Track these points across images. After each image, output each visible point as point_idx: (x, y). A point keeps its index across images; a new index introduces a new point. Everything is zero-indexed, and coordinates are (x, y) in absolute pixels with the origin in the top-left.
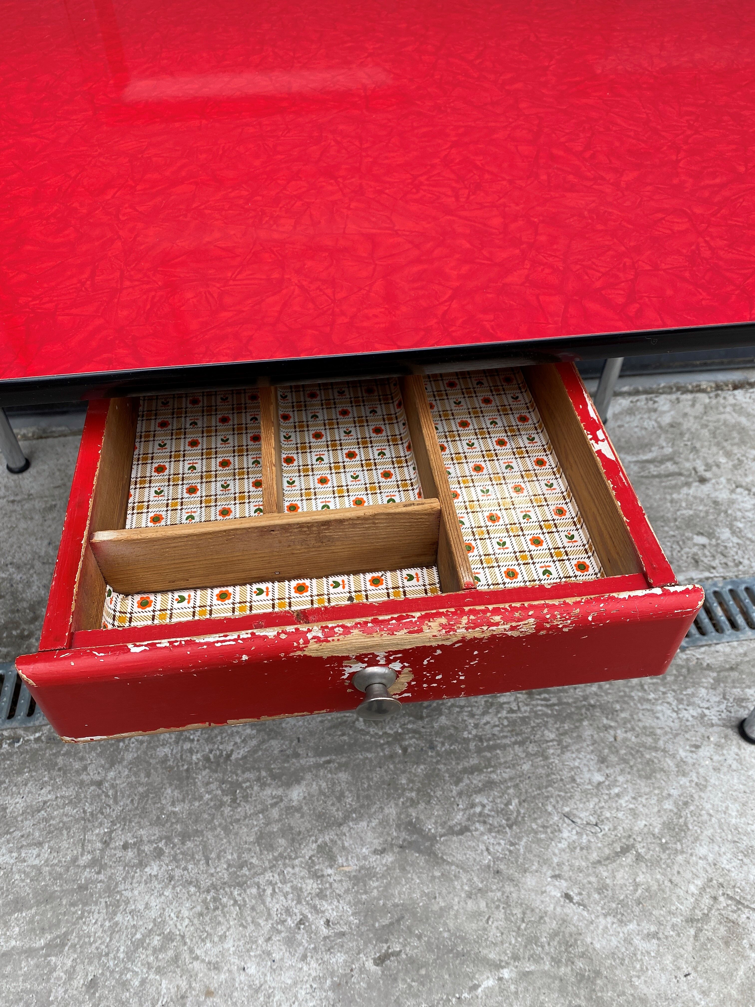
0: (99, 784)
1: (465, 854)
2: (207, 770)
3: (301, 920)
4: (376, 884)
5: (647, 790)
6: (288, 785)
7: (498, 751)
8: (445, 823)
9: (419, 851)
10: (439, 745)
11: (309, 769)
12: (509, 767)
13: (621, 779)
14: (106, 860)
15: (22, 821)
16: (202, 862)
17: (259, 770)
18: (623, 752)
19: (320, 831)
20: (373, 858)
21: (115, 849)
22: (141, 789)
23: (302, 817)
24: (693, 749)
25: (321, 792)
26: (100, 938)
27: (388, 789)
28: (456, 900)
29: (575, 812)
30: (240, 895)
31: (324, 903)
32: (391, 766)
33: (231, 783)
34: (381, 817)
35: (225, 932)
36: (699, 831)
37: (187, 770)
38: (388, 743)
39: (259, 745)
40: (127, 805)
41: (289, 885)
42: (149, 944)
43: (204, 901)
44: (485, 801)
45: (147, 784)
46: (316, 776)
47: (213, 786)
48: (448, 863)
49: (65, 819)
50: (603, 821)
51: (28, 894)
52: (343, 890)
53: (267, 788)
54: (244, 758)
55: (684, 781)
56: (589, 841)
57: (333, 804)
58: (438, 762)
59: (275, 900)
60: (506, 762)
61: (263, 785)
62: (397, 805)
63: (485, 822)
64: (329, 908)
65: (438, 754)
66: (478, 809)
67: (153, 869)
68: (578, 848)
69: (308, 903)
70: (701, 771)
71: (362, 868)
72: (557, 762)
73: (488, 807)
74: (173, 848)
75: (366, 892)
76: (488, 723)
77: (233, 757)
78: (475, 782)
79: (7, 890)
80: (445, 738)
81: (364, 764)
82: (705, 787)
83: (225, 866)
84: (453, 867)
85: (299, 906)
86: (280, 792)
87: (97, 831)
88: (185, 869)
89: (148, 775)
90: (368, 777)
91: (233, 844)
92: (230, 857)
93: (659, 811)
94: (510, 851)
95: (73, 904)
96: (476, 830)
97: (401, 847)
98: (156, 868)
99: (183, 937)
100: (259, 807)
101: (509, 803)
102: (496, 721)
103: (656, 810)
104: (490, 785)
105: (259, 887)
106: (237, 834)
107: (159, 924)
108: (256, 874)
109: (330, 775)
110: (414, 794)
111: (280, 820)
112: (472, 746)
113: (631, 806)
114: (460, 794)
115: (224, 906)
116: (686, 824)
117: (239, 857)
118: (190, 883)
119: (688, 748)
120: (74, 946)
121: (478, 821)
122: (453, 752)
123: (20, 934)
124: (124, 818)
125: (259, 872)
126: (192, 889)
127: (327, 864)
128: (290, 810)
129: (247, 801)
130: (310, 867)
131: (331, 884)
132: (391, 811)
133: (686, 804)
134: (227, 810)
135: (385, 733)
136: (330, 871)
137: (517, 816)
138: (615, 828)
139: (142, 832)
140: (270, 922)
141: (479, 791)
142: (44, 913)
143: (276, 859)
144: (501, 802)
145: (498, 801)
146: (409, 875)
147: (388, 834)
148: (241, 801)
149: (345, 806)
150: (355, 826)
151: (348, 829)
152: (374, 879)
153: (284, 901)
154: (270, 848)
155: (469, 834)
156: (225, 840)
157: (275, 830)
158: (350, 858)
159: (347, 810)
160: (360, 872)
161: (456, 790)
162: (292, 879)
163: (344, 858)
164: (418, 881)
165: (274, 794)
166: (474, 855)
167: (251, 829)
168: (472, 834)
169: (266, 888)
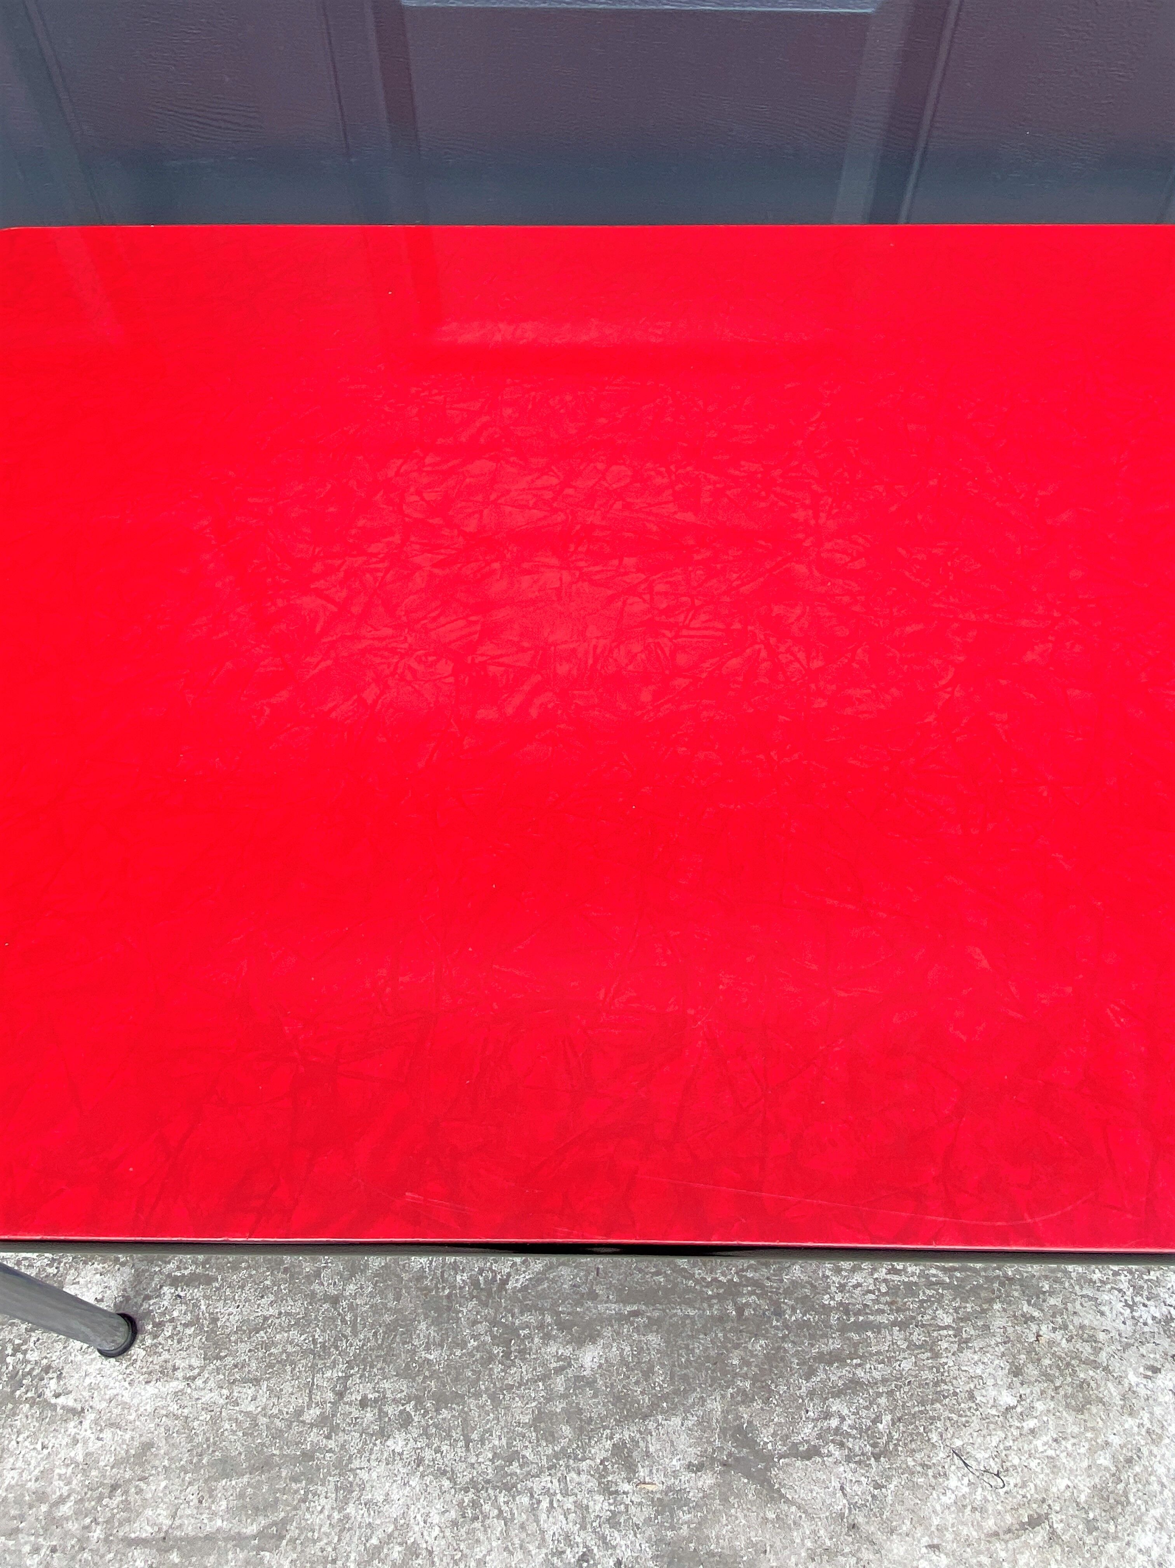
0: (335, 1301)
1: (811, 1491)
2: (475, 1302)
3: (584, 1554)
4: (687, 1517)
5: (1076, 1430)
6: (580, 1342)
7: (869, 1333)
8: (787, 1437)
9: (748, 1476)
10: (789, 1312)
11: (609, 1321)
12: (883, 1362)
13: (1040, 1406)
14: (338, 1420)
15: (236, 1342)
16: (460, 1444)
17: (542, 1311)
18: (1046, 1362)
19: (618, 1422)
20: (686, 1476)
21: (350, 1404)
22: (387, 1318)
23: (595, 1396)
24: (1150, 1373)
25: (623, 1362)
26: (327, 1535)
27: (713, 1371)
28: (793, 1559)
29: (969, 1448)
30: (507, 1503)
31: (616, 1534)
32: (720, 1335)
33: (504, 1326)
34: (700, 1413)
35: (485, 1556)
36: (1143, 1508)
37: (449, 1297)
38: (717, 1296)
39: (543, 1273)
40: (369, 1341)
41: (572, 1499)
42: (387, 1555)
43: (460, 1504)
44: (845, 1412)
45: (396, 1311)
46: (618, 1334)
47: (481, 1328)
48: (787, 1501)
49: (290, 1349)
50: (1007, 1470)
51: (240, 1453)
52: (642, 1519)
53: (552, 1342)
54: (524, 1288)
55: (1130, 1423)
56: (986, 1500)
57: (637, 1383)
58: (784, 1338)
59: (551, 1519)
60: (879, 1353)
61: (547, 1338)
62: (723, 1397)
63: (842, 1445)
64: (623, 1543)
65: (786, 1327)
66: (834, 1422)
67: (398, 1443)
68: (969, 1508)
69: (594, 1532)
70: (1158, 1411)
71: (670, 1489)
72: (951, 1364)
73: (848, 1422)
74: (424, 1416)
75: (672, 1528)
76: (859, 1285)
77: (509, 1286)
78: (833, 1378)
79: (215, 1443)
80: (797, 1300)
81: (684, 1325)
82: (1160, 1437)
83: (490, 1456)
84: (793, 1509)
85: (582, 1532)
86: (567, 1351)
87: (328, 1374)
88: (438, 1450)
89: (398, 1298)
90: (687, 1347)
91: (503, 1423)
92: (497, 1443)
93: (1090, 1466)
94: (874, 1497)
95: (295, 1479)
96: (830, 1455)
97: (724, 1464)
98: (401, 1443)
99: (431, 1553)
100: (540, 1370)
101: (877, 1420)
102: (869, 1283)
103: (1085, 1464)
104: (854, 1386)
105: (532, 1496)
106: (507, 1408)
107: (401, 1527)
108: (529, 1475)
109: (636, 1336)
110: (748, 1384)
111: (564, 1396)
112: (834, 1318)
113: (1050, 1453)
114: (811, 1394)
115: (486, 1517)
116: (1126, 1494)
117: (509, 1445)
118: (444, 1473)
119: (1141, 1370)
120: (293, 1541)
121: (833, 1441)
122: (806, 1324)
123: (228, 1509)
124: (364, 1359)
125: (534, 1471)
126: (446, 1484)
127: (624, 1474)
128: (581, 1382)
129: (523, 1360)
130: (602, 1476)
131: (627, 1506)
132: (715, 1406)
133: (1129, 1461)
134: (497, 1368)
135: (715, 1280)
136: (626, 1487)
137: (887, 1443)
138: (1024, 1485)
139: (385, 1384)
140: (544, 1551)
141: (838, 1394)
142: (258, 1486)
143: (556, 1456)
144: (868, 1418)
145: (863, 1413)
146: (733, 1511)
147: (709, 1443)
148: (516, 1357)
149: (654, 1388)
150: (665, 1422)
151: (655, 1425)
152: (685, 1509)
153: (564, 1522)
154: (550, 1438)
155: (818, 1459)
156: (491, 1415)
157: (558, 1410)
158: (654, 1471)
159: (656, 1395)
160: (666, 1494)
161: (806, 1386)
162: (576, 1491)
163: (647, 1470)
164: (744, 1522)
165: (560, 1353)
166: (822, 1495)
167: (527, 1403)
168: (824, 1461)
169: (541, 1498)
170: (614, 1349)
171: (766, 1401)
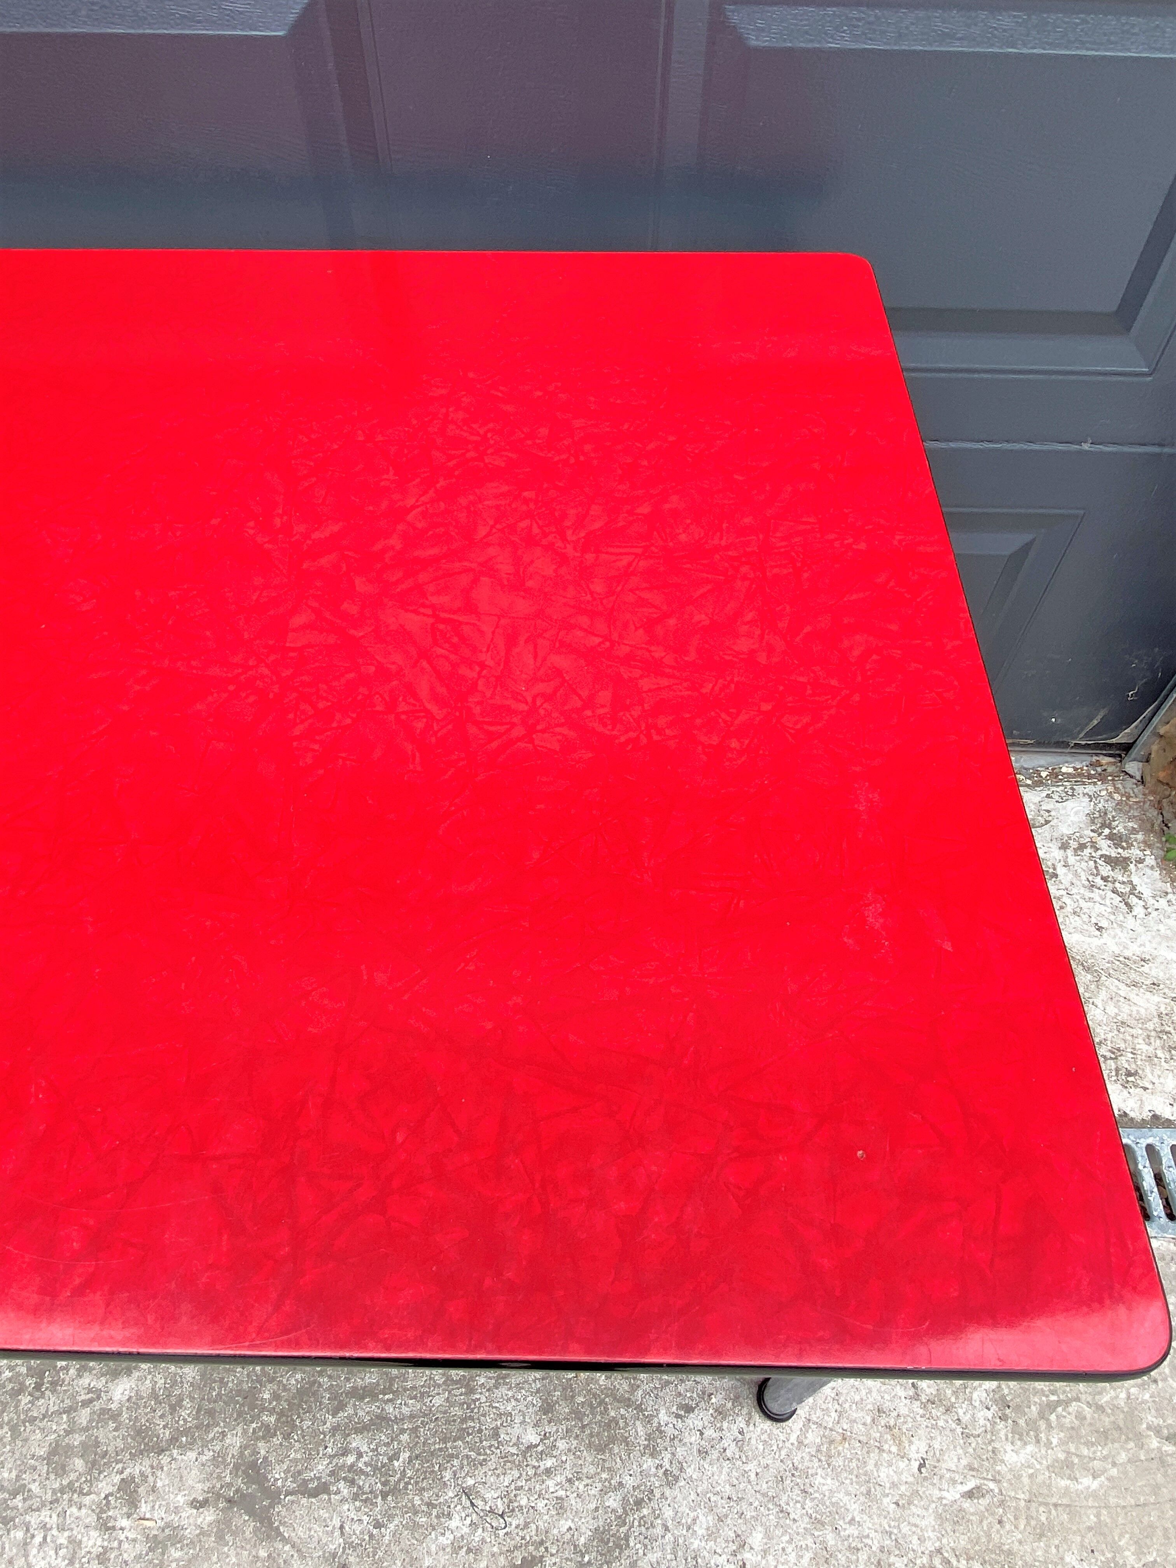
1: (310, 1530)
4: (178, 1554)
5: (592, 1470)
6: (114, 1375)
8: (300, 1473)
9: (251, 1513)
12: (415, 1397)
13: (562, 1445)
18: (581, 1399)
19: (133, 1456)
20: (187, 1512)
23: (116, 1430)
24: (682, 1413)
25: (154, 1395)
27: (242, 1405)
29: (480, 1488)
34: (217, 1448)
36: (641, 1552)
41: (66, 1534)
44: (364, 1448)
46: (155, 1369)
48: (284, 1539)
50: (513, 1510)
52: (132, 1556)
53: (86, 1374)
55: (649, 1463)
56: (483, 1541)
57: (162, 1417)
59: (42, 1554)
60: (414, 1388)
61: (84, 1368)
62: (245, 1432)
63: (352, 1482)
66: (350, 1459)
68: (465, 1549)
70: (680, 1452)
71: (168, 1525)
72: (483, 1399)
73: (365, 1459)
78: (361, 1413)
82: (677, 1479)
84: (287, 1548)
86: (100, 1384)
90: (221, 1380)
91: (17, 1456)
93: (597, 1509)
94: (371, 1536)
96: (338, 1492)
97: (229, 1501)
100: (68, 1402)
101: (395, 1457)
103: (593, 1506)
104: (381, 1421)
105: (28, 1530)
106: (26, 1440)
108: (30, 1509)
110: (273, 1419)
111: (86, 1429)
113: (561, 1493)
114: (335, 1429)
116: (627, 1538)
117: (18, 1478)
119: (674, 1409)
121: (345, 1479)
125: (36, 1505)
127: (125, 1510)
128: (106, 1415)
129: (54, 1391)
130: (102, 1511)
131: (120, 1542)
133: (639, 1503)
134: (25, 1399)
136: (124, 1523)
137: (400, 1480)
138: (526, 1525)
141: (361, 1429)
143: (62, 1491)
144: (385, 1454)
145: (382, 1450)
146: (226, 1549)
147: (219, 1478)
148: (47, 1389)
149: (177, 1422)
150: (179, 1457)
151: (169, 1459)
152: (179, 1545)
153: (54, 1557)
154: (60, 1472)
155: (326, 1497)
156: (8, 1447)
157: (76, 1443)
158: (157, 1507)
159: (178, 1429)
160: (163, 1531)
161: (331, 1420)
162: (73, 1526)
163: (149, 1506)
164: (234, 1560)
165: (92, 1386)
166: (320, 1534)
167: (47, 1436)
168: (330, 1499)
169: (36, 1532)
170: (148, 1382)
171: (287, 1436)
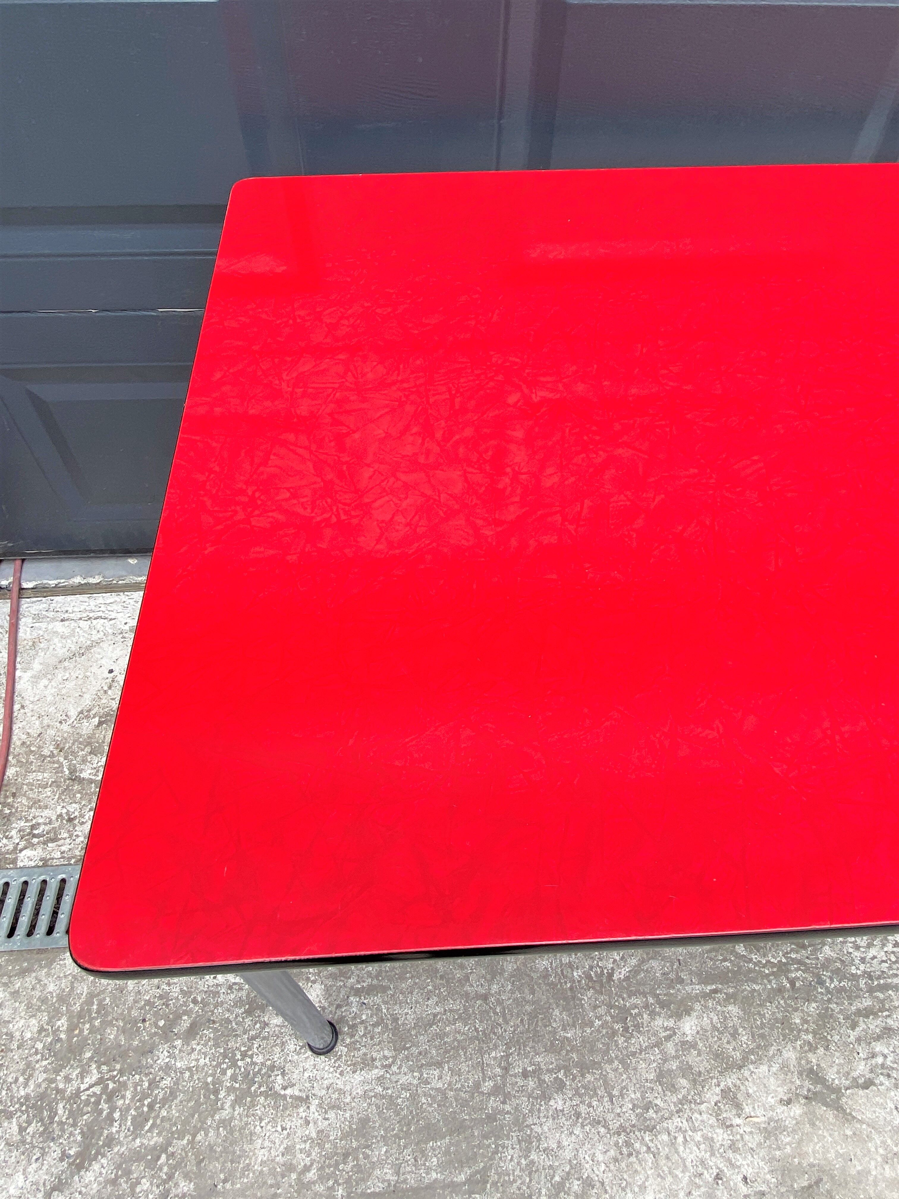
0: (485, 998)
1: (875, 1112)
2: (592, 991)
3: (718, 1174)
4: (788, 1139)
6: (679, 1016)
7: (890, 992)
8: (848, 1074)
9: (826, 1104)
10: (828, 980)
11: (696, 998)
14: (508, 1089)
15: (417, 1037)
16: (606, 1099)
17: (644, 994)
19: (721, 1073)
20: (780, 1109)
21: (515, 1076)
22: (528, 1008)
23: (699, 1054)
25: (714, 1028)
26: (520, 1177)
27: (783, 1029)
28: (873, 1163)
30: (652, 1141)
31: (738, 1157)
32: (782, 1002)
33: (619, 1008)
34: (780, 1061)
35: (644, 1182)
37: (571, 988)
38: (773, 973)
39: (639, 966)
40: (518, 1027)
41: (699, 1133)
42: (569, 1188)
43: (616, 1144)
44: (886, 1051)
45: (534, 1003)
46: (705, 1007)
47: (602, 1010)
48: (859, 1121)
49: (459, 1037)
51: (439, 1121)
52: (755, 1144)
53: (657, 1017)
54: (627, 978)
57: (728, 1042)
58: (829, 1001)
59: (688, 1150)
61: (653, 1014)
62: (794, 1048)
63: (889, 1076)
64: (744, 1163)
65: (828, 991)
66: (880, 1060)
67: (558, 1102)
69: (721, 1156)
71: (770, 1119)
73: (890, 1059)
74: (573, 1080)
75: (779, 1149)
76: (874, 957)
77: (615, 977)
78: (872, 1027)
79: (417, 1114)
80: (832, 971)
81: (753, 997)
83: (630, 1106)
84: (864, 1126)
85: (713, 1159)
86: (671, 1023)
87: (493, 1054)
88: (590, 1105)
89: (533, 992)
90: (759, 1013)
91: (635, 1081)
92: (633, 1096)
95: (486, 1137)
96: (882, 1084)
97: (806, 1098)
98: (560, 1102)
99: (603, 1184)
100: (653, 1039)
102: (882, 955)
104: (888, 1032)
105: (669, 1134)
106: (635, 1069)
107: (576, 1167)
108: (663, 1119)
109: (719, 1008)
110: (810, 1037)
111: (677, 1057)
112: (862, 983)
114: (859, 1040)
115: (638, 1153)
117: (643, 1097)
118: (599, 1123)
120: (494, 1184)
121: (882, 1074)
122: (843, 989)
123: (439, 1165)
124: (518, 1041)
125: (666, 1115)
126: (602, 1130)
127: (734, 1112)
128: (686, 1046)
129: (639, 1032)
130: (718, 1115)
131: (742, 1136)
132: (790, 1054)
134: (620, 1040)
135: (768, 962)
136: (737, 1121)
139: (538, 1059)
140: (688, 1174)
141: (878, 1038)
142: (458, 1144)
143: (681, 1102)
146: (820, 1132)
147: (792, 1082)
148: (633, 1030)
149: (742, 1046)
150: (755, 1070)
151: (749, 1073)
152: (785, 1133)
153: (698, 1151)
154: (672, 1089)
155: (875, 1088)
156: (624, 1075)
157: (674, 1068)
158: (756, 1107)
159: (744, 1050)
160: (769, 1124)
161: (853, 1035)
162: (702, 1127)
163: (751, 1107)
164: (830, 1139)
165: (665, 1026)
166: (883, 1114)
167: (649, 1065)
168: (878, 1089)
169: (677, 1135)
170: (705, 1019)
171: (827, 1048)
